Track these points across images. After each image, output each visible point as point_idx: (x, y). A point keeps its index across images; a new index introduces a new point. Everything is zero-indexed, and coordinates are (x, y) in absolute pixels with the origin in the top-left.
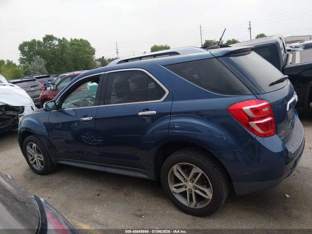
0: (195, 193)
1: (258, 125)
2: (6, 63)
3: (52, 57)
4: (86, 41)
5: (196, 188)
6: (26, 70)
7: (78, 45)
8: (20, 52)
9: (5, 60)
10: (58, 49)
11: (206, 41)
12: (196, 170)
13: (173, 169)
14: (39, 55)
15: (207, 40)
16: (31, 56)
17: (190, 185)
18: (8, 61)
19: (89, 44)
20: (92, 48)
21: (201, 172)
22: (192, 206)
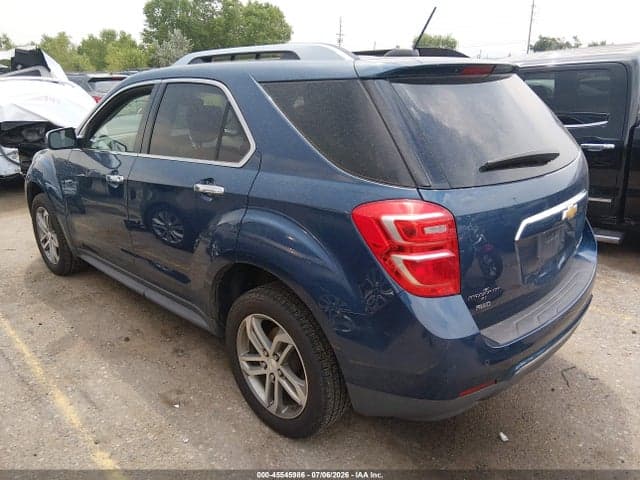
0: (279, 383)
1: (408, 264)
2: (118, 38)
3: (205, 36)
4: (278, 10)
5: (282, 375)
6: (151, 57)
7: (262, 17)
8: (146, 18)
9: (118, 32)
10: (219, 20)
11: (540, 37)
12: (283, 336)
13: (245, 323)
14: (180, 28)
15: (543, 36)
16: (165, 29)
17: (273, 365)
18: (123, 33)
19: (282, 16)
20: (286, 26)
21: (291, 343)
22: (273, 409)
